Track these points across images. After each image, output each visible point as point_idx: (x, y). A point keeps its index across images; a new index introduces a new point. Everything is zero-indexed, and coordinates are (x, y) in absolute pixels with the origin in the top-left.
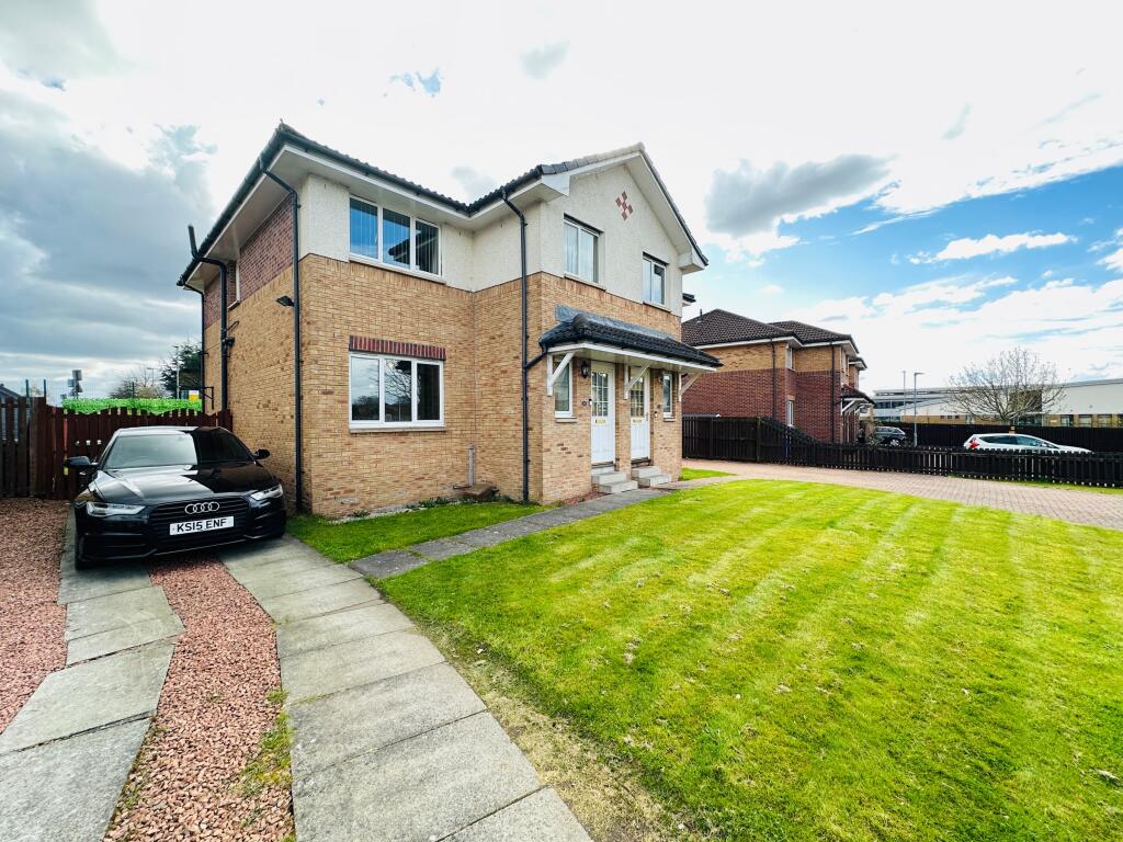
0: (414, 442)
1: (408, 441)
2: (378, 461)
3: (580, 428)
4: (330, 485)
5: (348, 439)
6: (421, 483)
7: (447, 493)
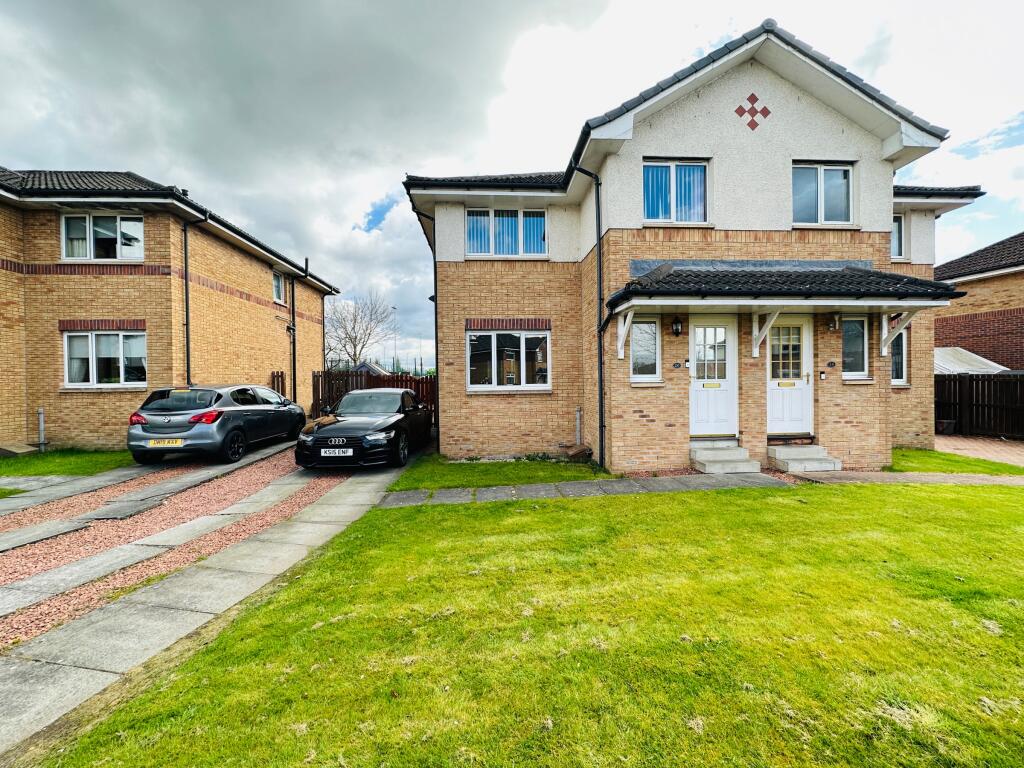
0: (519, 403)
1: (515, 402)
2: (488, 418)
3: (670, 393)
4: (452, 433)
5: (464, 399)
6: (527, 438)
7: (553, 449)
